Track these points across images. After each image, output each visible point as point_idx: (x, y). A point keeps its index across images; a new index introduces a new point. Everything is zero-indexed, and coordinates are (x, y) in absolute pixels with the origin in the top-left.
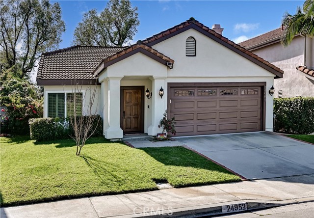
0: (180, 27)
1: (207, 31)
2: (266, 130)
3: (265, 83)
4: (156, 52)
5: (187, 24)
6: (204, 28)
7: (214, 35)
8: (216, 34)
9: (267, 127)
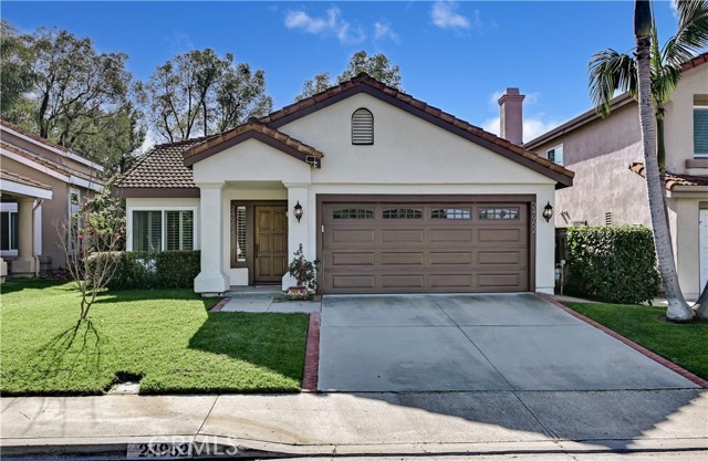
0: (334, 90)
1: (395, 97)
2: (537, 290)
3: (535, 195)
4: (284, 138)
5: (351, 85)
6: (386, 90)
7: (408, 103)
8: (413, 102)
9: (538, 284)
